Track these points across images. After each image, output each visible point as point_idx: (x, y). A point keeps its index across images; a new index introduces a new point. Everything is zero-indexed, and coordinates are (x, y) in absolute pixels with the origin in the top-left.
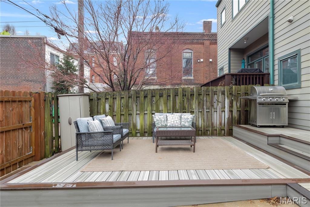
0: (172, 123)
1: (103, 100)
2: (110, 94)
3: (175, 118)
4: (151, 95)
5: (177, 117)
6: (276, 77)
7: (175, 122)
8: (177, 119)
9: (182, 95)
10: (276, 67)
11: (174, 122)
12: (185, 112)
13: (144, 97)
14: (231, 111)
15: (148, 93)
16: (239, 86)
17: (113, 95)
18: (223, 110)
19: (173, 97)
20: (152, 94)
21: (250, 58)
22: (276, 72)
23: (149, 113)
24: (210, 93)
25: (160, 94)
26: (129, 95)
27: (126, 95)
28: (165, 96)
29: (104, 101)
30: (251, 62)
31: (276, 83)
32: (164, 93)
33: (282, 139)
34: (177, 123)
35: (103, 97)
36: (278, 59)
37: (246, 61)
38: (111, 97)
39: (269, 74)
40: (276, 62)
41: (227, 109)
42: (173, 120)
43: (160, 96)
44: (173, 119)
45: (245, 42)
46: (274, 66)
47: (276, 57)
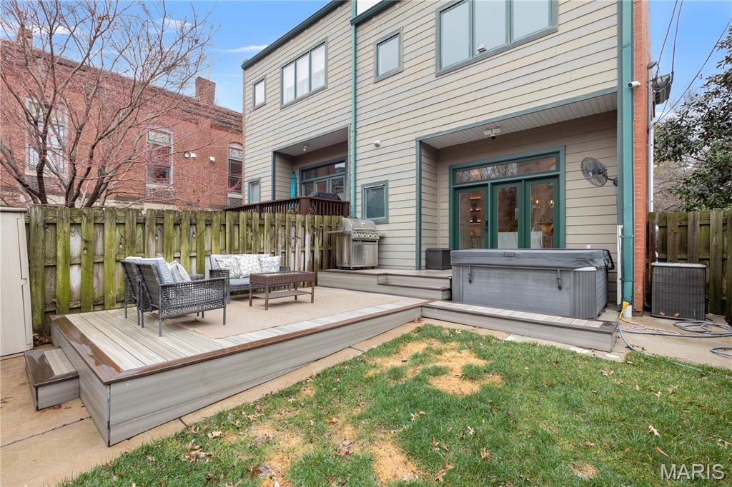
0: (250, 269)
1: (64, 227)
2: (84, 214)
3: (253, 262)
4: (189, 222)
5: (255, 260)
6: (359, 209)
7: (255, 268)
8: (255, 263)
9: (245, 225)
10: (359, 196)
11: (252, 267)
12: (250, 253)
13: (174, 224)
14: (313, 252)
15: (183, 218)
16: (321, 217)
17: (95, 218)
18: (303, 249)
19: (230, 227)
20: (191, 220)
21: (304, 173)
22: (359, 202)
23: (185, 255)
24: (287, 224)
25: (207, 220)
26: (137, 220)
27: (131, 217)
28: (215, 224)
29: (66, 230)
30: (306, 179)
31: (359, 215)
32: (214, 219)
33: (389, 277)
34: (257, 269)
35: (62, 219)
36: (362, 186)
37: (298, 176)
38: (89, 221)
39: (349, 203)
40: (359, 189)
41: (307, 249)
42: (250, 266)
43: (206, 225)
44: (250, 263)
45: (305, 150)
46: (355, 193)
47: (359, 183)
